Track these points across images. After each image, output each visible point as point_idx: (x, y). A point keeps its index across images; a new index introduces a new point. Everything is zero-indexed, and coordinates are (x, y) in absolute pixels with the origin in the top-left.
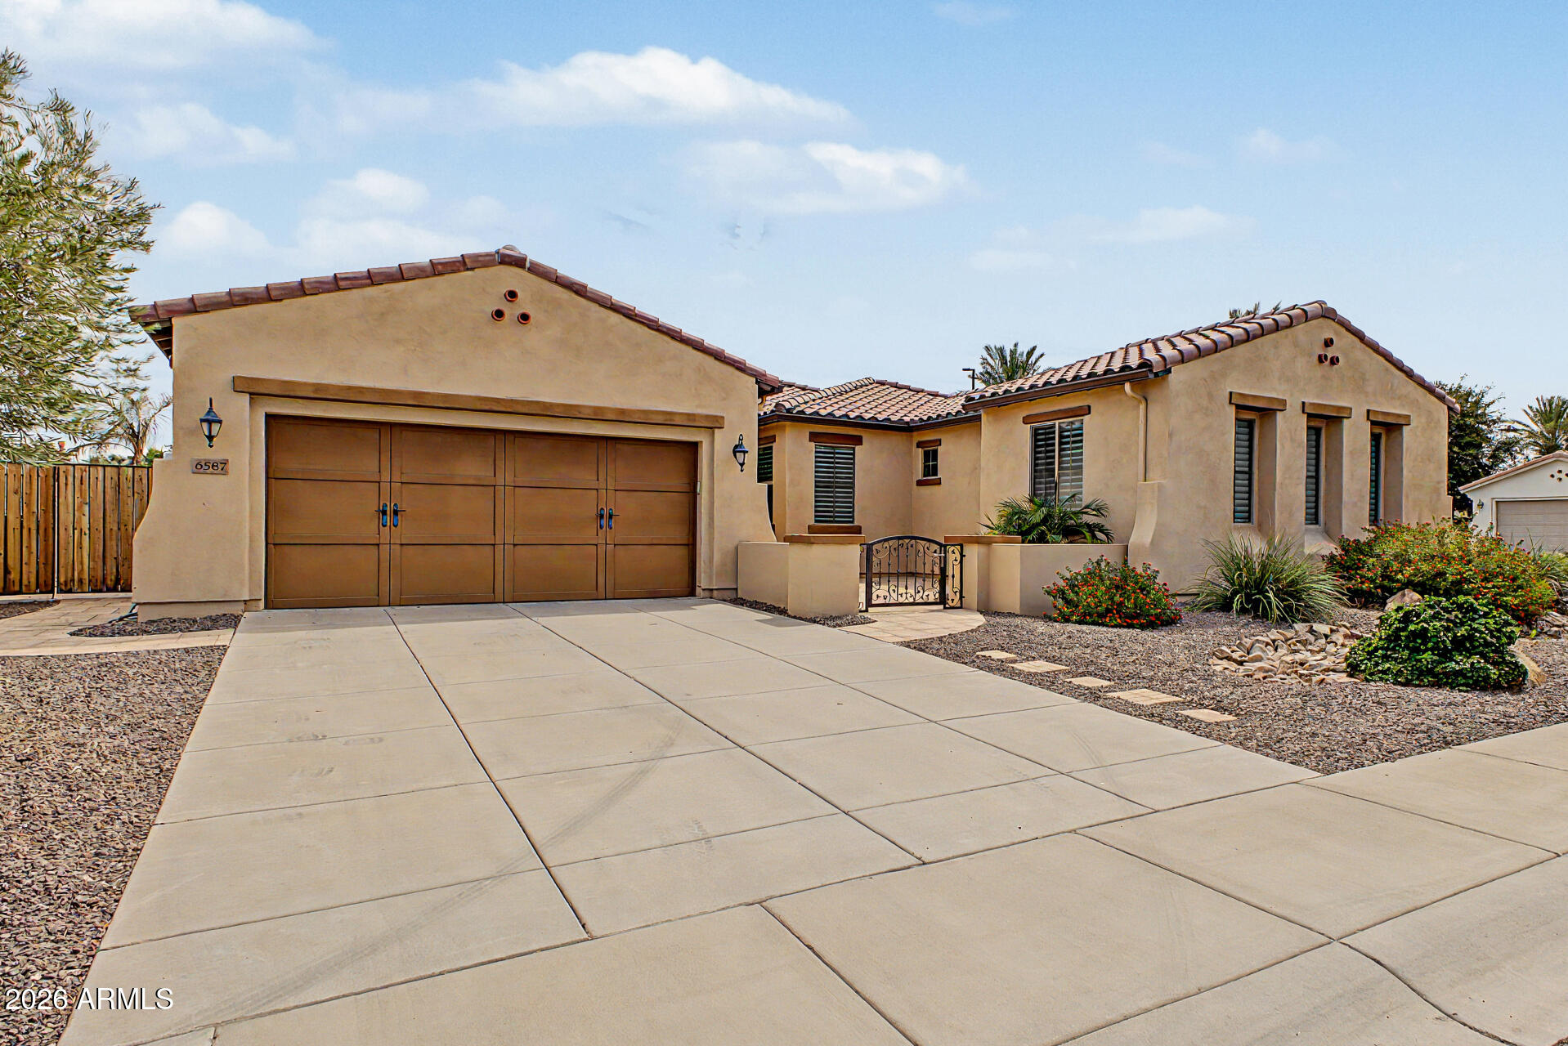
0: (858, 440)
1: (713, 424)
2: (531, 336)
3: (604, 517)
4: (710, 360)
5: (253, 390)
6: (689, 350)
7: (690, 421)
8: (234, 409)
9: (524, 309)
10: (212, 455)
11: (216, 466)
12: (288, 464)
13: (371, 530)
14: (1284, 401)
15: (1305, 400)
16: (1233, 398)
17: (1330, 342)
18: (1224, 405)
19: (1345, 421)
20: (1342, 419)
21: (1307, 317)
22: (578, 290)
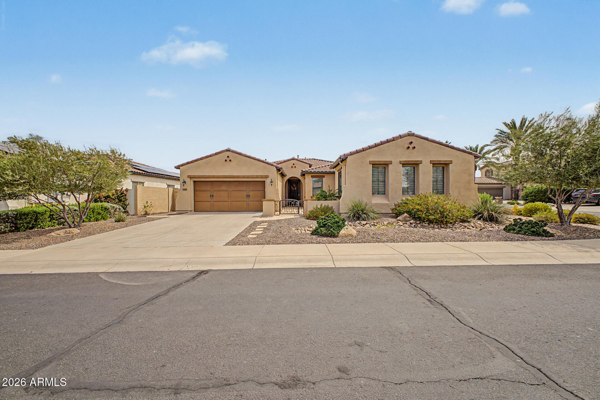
0: (324, 177)
1: (267, 177)
2: (232, 163)
3: (248, 196)
4: (266, 164)
5: (190, 177)
6: (261, 162)
7: (262, 177)
8: (188, 180)
9: (230, 159)
10: (184, 188)
11: (186, 190)
12: (197, 188)
13: (209, 199)
14: (391, 161)
15: (401, 160)
16: (371, 162)
17: (411, 143)
18: (367, 164)
19: (420, 164)
20: (418, 164)
21: (401, 137)
22: (240, 154)
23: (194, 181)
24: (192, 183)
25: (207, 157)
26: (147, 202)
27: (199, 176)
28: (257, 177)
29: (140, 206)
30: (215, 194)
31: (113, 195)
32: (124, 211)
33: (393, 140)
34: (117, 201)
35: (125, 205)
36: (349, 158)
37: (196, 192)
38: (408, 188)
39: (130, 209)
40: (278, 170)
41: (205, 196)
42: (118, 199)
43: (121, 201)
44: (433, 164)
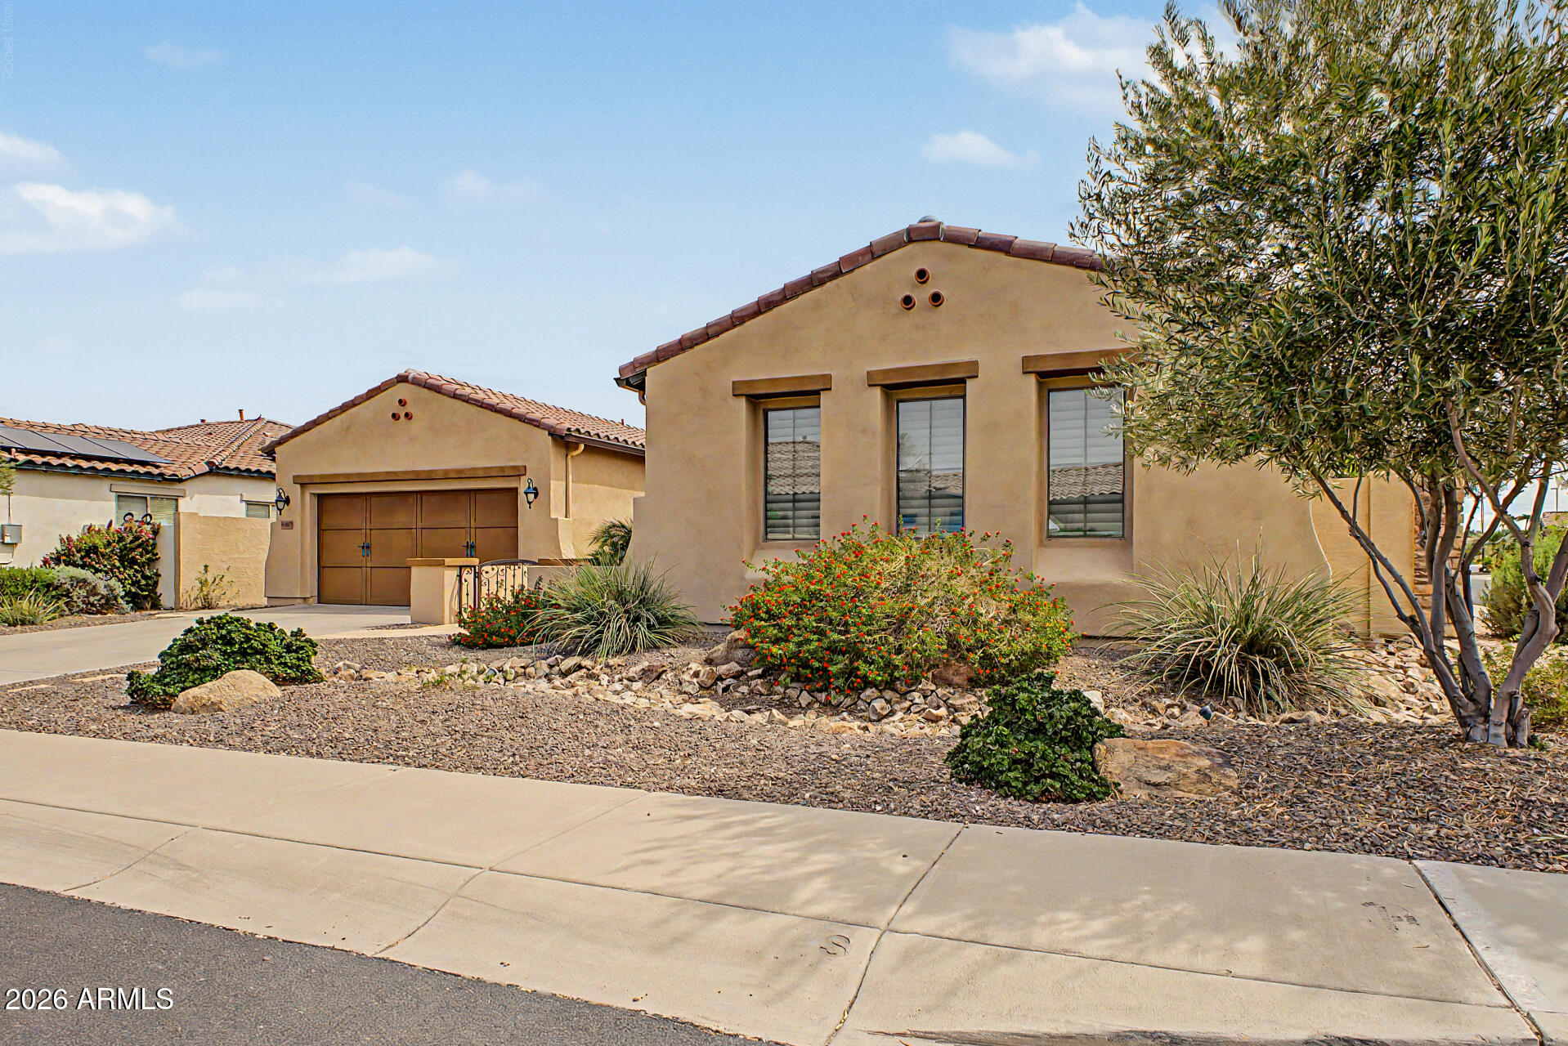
1: (519, 472)
2: (415, 426)
3: (468, 548)
4: (518, 422)
5: (303, 483)
6: (505, 417)
7: (503, 472)
8: (295, 492)
9: (408, 409)
10: (285, 517)
11: (288, 525)
12: (328, 521)
13: (359, 558)
14: (828, 377)
15: (874, 368)
16: (738, 390)
17: (922, 275)
18: (725, 400)
19: (968, 382)
20: (962, 381)
21: (873, 253)
22: (437, 389)
23: (320, 497)
24: (310, 505)
25: (345, 407)
26: (206, 567)
27: (322, 476)
28: (488, 473)
29: (189, 582)
30: (377, 539)
31: (109, 544)
32: (128, 594)
33: (835, 272)
34: (118, 564)
35: (145, 577)
36: (652, 375)
37: (327, 536)
38: (930, 506)
39: (165, 590)
40: (564, 441)
41: (348, 547)
42: (121, 560)
43: (133, 561)
44: (1042, 375)
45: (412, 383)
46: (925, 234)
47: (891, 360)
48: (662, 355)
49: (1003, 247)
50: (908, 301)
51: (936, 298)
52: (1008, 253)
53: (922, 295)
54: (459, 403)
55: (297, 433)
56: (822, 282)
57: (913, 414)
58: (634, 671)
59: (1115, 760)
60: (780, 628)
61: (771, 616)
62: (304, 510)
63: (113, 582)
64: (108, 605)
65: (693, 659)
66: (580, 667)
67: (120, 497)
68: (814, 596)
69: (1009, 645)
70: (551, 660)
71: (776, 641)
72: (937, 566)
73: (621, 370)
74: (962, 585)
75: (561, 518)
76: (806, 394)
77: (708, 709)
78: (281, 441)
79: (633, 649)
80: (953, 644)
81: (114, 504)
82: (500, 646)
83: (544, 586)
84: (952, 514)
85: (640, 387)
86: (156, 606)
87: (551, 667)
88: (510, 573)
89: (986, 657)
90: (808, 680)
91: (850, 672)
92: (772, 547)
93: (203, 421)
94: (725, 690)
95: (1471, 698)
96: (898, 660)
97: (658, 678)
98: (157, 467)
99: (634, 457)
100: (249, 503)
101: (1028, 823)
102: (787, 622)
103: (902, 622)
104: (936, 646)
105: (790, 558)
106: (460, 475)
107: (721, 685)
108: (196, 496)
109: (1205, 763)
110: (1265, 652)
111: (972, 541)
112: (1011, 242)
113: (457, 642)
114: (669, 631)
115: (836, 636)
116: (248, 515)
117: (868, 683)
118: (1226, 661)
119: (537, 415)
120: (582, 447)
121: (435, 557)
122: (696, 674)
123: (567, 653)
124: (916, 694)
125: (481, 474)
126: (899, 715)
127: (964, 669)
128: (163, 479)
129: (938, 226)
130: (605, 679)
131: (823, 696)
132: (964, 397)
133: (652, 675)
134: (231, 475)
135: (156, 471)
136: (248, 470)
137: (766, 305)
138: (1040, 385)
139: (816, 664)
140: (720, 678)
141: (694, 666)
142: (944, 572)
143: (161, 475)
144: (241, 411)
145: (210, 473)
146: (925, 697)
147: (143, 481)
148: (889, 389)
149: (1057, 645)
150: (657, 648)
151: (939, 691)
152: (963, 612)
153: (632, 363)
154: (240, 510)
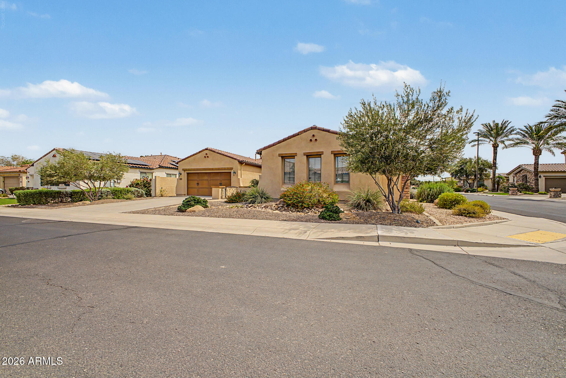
1: (232, 169)
2: (209, 159)
3: (220, 184)
4: (231, 159)
5: (184, 170)
6: (228, 157)
7: (228, 169)
8: (183, 172)
9: (208, 155)
10: (180, 177)
11: (181, 179)
12: (190, 178)
13: (196, 186)
14: (296, 153)
15: (304, 152)
16: (279, 155)
17: (313, 136)
18: (277, 157)
19: (322, 155)
20: (321, 155)
21: (305, 131)
22: (214, 152)
23: (188, 173)
24: (186, 175)
25: (194, 155)
26: (162, 188)
27: (189, 169)
28: (225, 169)
29: (158, 191)
30: (200, 182)
31: (141, 183)
32: (146, 193)
33: (298, 134)
34: (143, 187)
35: (149, 190)
36: (263, 152)
37: (189, 181)
38: (315, 177)
39: (153, 193)
40: (241, 163)
41: (193, 184)
42: (144, 186)
43: (146, 187)
44: (335, 154)
45: (209, 150)
46: (314, 128)
47: (308, 151)
48: (265, 148)
49: (328, 131)
50: (311, 140)
51: (316, 140)
52: (329, 132)
53: (313, 139)
54: (219, 154)
55: (183, 160)
56: (295, 136)
57: (312, 160)
58: (263, 206)
59: (342, 215)
60: (290, 198)
61: (288, 196)
62: (184, 176)
63: (143, 191)
64: (141, 196)
65: (274, 204)
66: (252, 206)
67: (141, 173)
68: (296, 193)
69: (328, 201)
70: (247, 205)
71: (289, 201)
72: (316, 188)
73: (257, 151)
74: (320, 191)
75: (240, 178)
76: (293, 156)
77: (277, 211)
78: (179, 162)
79: (262, 203)
80: (319, 201)
81: (140, 174)
82: (235, 203)
83: (242, 191)
84: (318, 177)
85: (261, 154)
86: (151, 196)
87: (247, 206)
88: (232, 189)
89: (325, 203)
90: (294, 207)
91: (302, 206)
92: (285, 185)
93: (152, 155)
94: (280, 209)
95: (393, 207)
96: (310, 203)
97: (267, 207)
98: (148, 166)
99: (260, 167)
100: (167, 174)
101: (329, 223)
102: (291, 197)
103: (310, 197)
104: (316, 201)
105: (290, 186)
106: (219, 169)
107: (279, 209)
108: (156, 173)
109: (354, 216)
110: (369, 202)
111: (322, 184)
112: (329, 130)
113: (226, 202)
114: (268, 200)
115: (299, 200)
116: (167, 177)
117: (305, 208)
118: (363, 203)
119: (235, 157)
120: (244, 164)
121: (217, 186)
122: (274, 207)
123: (250, 204)
124: (313, 209)
125: (223, 169)
126: (310, 213)
127: (320, 205)
128: (150, 169)
129: (316, 127)
130: (257, 208)
131: (297, 210)
132: (321, 157)
133: (266, 207)
134: (164, 168)
135: (148, 167)
136: (167, 167)
137: (284, 140)
138: (334, 156)
139: (296, 204)
140: (279, 207)
141: (274, 205)
142: (318, 189)
143: (150, 168)
144: (161, 153)
145: (159, 167)
146: (314, 210)
147: (146, 169)
148: (307, 156)
149: (336, 201)
150: (266, 202)
151: (317, 209)
152: (320, 196)
153: (259, 150)
154: (165, 176)
